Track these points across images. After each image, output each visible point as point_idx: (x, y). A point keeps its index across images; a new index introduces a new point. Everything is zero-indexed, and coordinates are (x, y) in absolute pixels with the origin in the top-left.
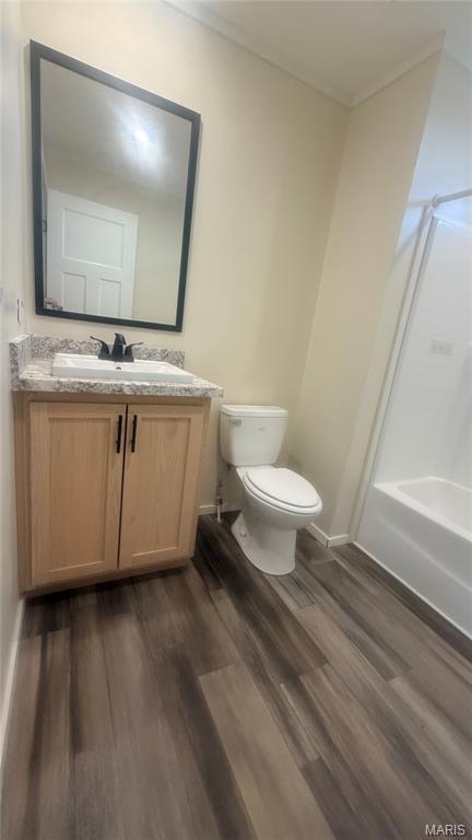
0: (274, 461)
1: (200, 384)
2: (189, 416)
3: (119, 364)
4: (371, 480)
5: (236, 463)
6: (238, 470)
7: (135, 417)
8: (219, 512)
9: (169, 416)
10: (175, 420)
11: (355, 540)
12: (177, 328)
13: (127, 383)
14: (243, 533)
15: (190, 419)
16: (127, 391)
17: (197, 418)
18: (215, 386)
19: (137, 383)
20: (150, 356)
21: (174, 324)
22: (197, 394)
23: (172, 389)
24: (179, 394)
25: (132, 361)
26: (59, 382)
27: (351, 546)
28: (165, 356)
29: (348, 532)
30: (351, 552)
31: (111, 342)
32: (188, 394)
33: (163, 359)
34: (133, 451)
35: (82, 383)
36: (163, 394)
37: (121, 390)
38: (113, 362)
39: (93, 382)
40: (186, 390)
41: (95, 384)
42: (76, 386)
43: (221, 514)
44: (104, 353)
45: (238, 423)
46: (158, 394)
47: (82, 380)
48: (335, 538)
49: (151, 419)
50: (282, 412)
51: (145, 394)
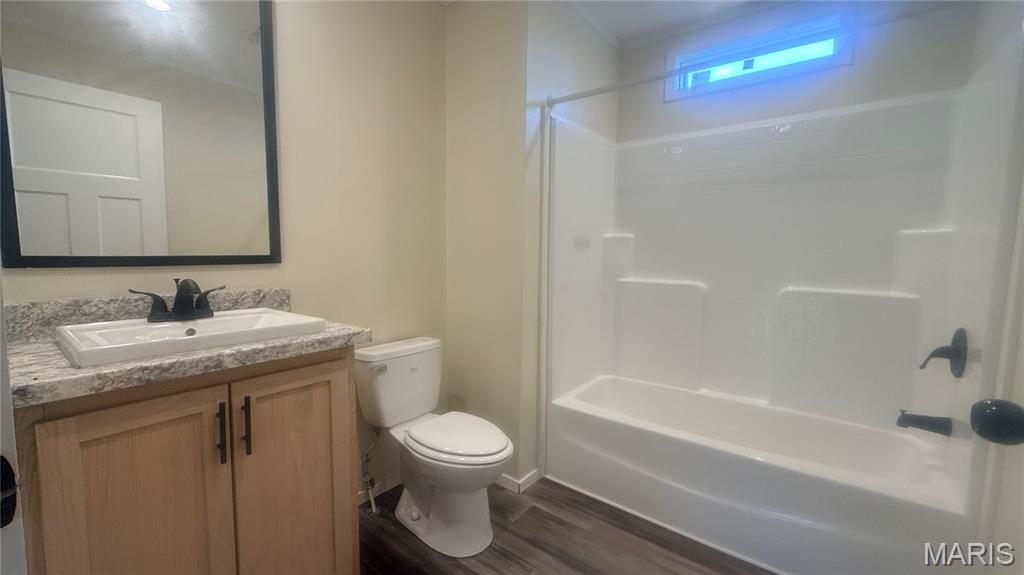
0: (435, 407)
1: (336, 330)
2: (327, 378)
3: (190, 325)
4: (549, 396)
5: (388, 423)
6: (391, 432)
7: (247, 400)
8: (372, 499)
9: (299, 384)
10: (307, 388)
11: (546, 473)
12: (274, 257)
13: (228, 351)
14: (415, 515)
15: (329, 382)
16: (230, 364)
17: (339, 378)
18: (357, 329)
19: (245, 348)
20: (236, 304)
21: (267, 252)
22: (337, 344)
23: (301, 346)
24: (311, 350)
25: (213, 316)
26: (99, 377)
27: (544, 481)
28: (260, 300)
29: (536, 467)
30: (546, 489)
31: (169, 292)
32: (325, 348)
33: (257, 304)
34: (249, 452)
35: (146, 368)
36: (288, 355)
37: (219, 363)
38: (178, 324)
39: (167, 361)
40: (321, 342)
41: (172, 365)
42: (136, 376)
43: (375, 499)
44: (159, 311)
45: (383, 369)
46: (281, 357)
47: (144, 364)
48: (525, 480)
49: (271, 396)
50: (432, 342)
51: (261, 361)
